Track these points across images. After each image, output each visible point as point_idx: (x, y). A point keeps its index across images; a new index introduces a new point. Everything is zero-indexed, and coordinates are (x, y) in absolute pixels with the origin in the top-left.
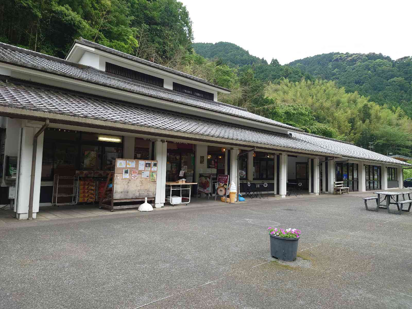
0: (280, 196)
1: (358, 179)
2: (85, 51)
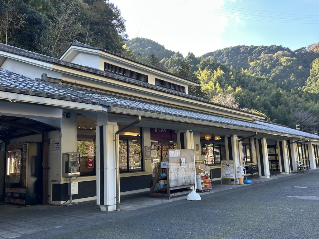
0: (266, 177)
1: (309, 157)
2: (79, 52)
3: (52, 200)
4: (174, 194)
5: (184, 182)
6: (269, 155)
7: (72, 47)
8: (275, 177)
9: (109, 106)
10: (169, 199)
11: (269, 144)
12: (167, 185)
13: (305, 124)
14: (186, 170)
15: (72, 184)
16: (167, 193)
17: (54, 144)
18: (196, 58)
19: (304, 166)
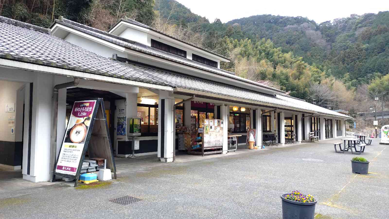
0: (282, 144)
1: (320, 130)
2: (128, 27)
3: (117, 153)
4: (206, 152)
5: (214, 144)
6: (285, 126)
7: (122, 22)
8: (288, 145)
9: (175, 87)
10: (203, 156)
11: (285, 117)
12: (201, 146)
13: (322, 98)
14: (216, 136)
15: (135, 142)
16: (201, 152)
17: (120, 110)
18: (222, 25)
19: (315, 137)
